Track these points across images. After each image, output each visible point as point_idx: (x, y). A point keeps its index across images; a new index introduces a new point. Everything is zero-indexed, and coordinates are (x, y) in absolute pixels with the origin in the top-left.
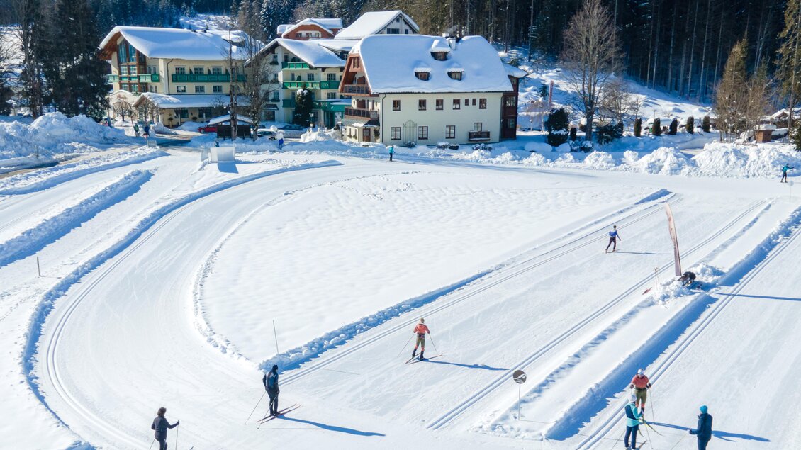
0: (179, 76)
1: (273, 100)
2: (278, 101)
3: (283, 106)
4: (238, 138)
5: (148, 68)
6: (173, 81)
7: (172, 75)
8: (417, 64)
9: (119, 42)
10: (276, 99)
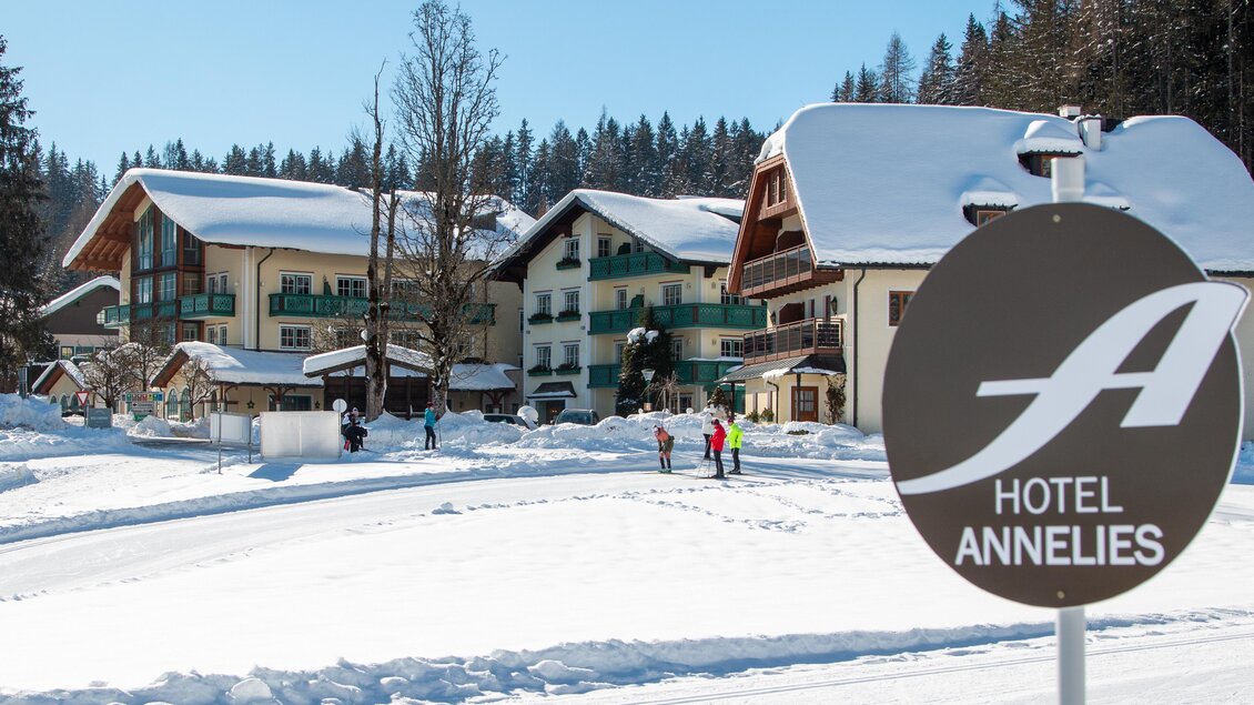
0: (290, 299)
1: (564, 369)
2: (577, 370)
3: (588, 387)
4: (386, 416)
5: (207, 278)
6: (272, 313)
7: (271, 297)
8: (972, 182)
9: (140, 213)
10: (571, 367)
